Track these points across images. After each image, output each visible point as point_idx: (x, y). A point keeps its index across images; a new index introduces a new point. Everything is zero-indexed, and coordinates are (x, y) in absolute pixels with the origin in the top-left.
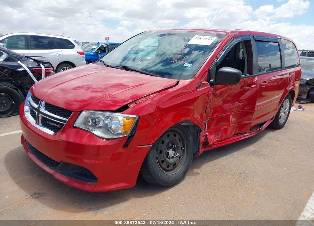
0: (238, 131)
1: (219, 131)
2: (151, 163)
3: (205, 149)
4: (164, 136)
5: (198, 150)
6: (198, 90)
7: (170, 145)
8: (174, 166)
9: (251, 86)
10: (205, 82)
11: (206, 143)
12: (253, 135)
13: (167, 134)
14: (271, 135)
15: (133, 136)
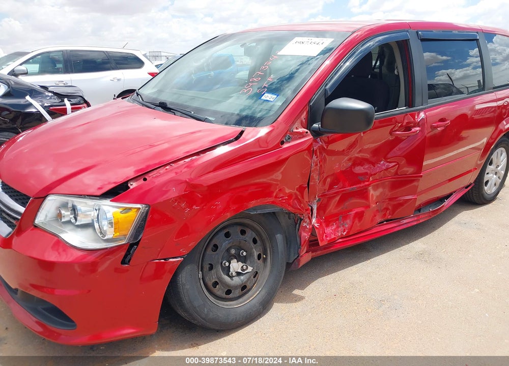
0: (390, 214)
1: (345, 218)
2: (185, 291)
3: (314, 254)
4: (218, 236)
5: (298, 256)
6: (285, 146)
7: (233, 251)
8: (242, 290)
9: (411, 130)
10: (301, 130)
11: (313, 244)
12: (421, 221)
13: (225, 231)
14: (467, 216)
15: (137, 244)
